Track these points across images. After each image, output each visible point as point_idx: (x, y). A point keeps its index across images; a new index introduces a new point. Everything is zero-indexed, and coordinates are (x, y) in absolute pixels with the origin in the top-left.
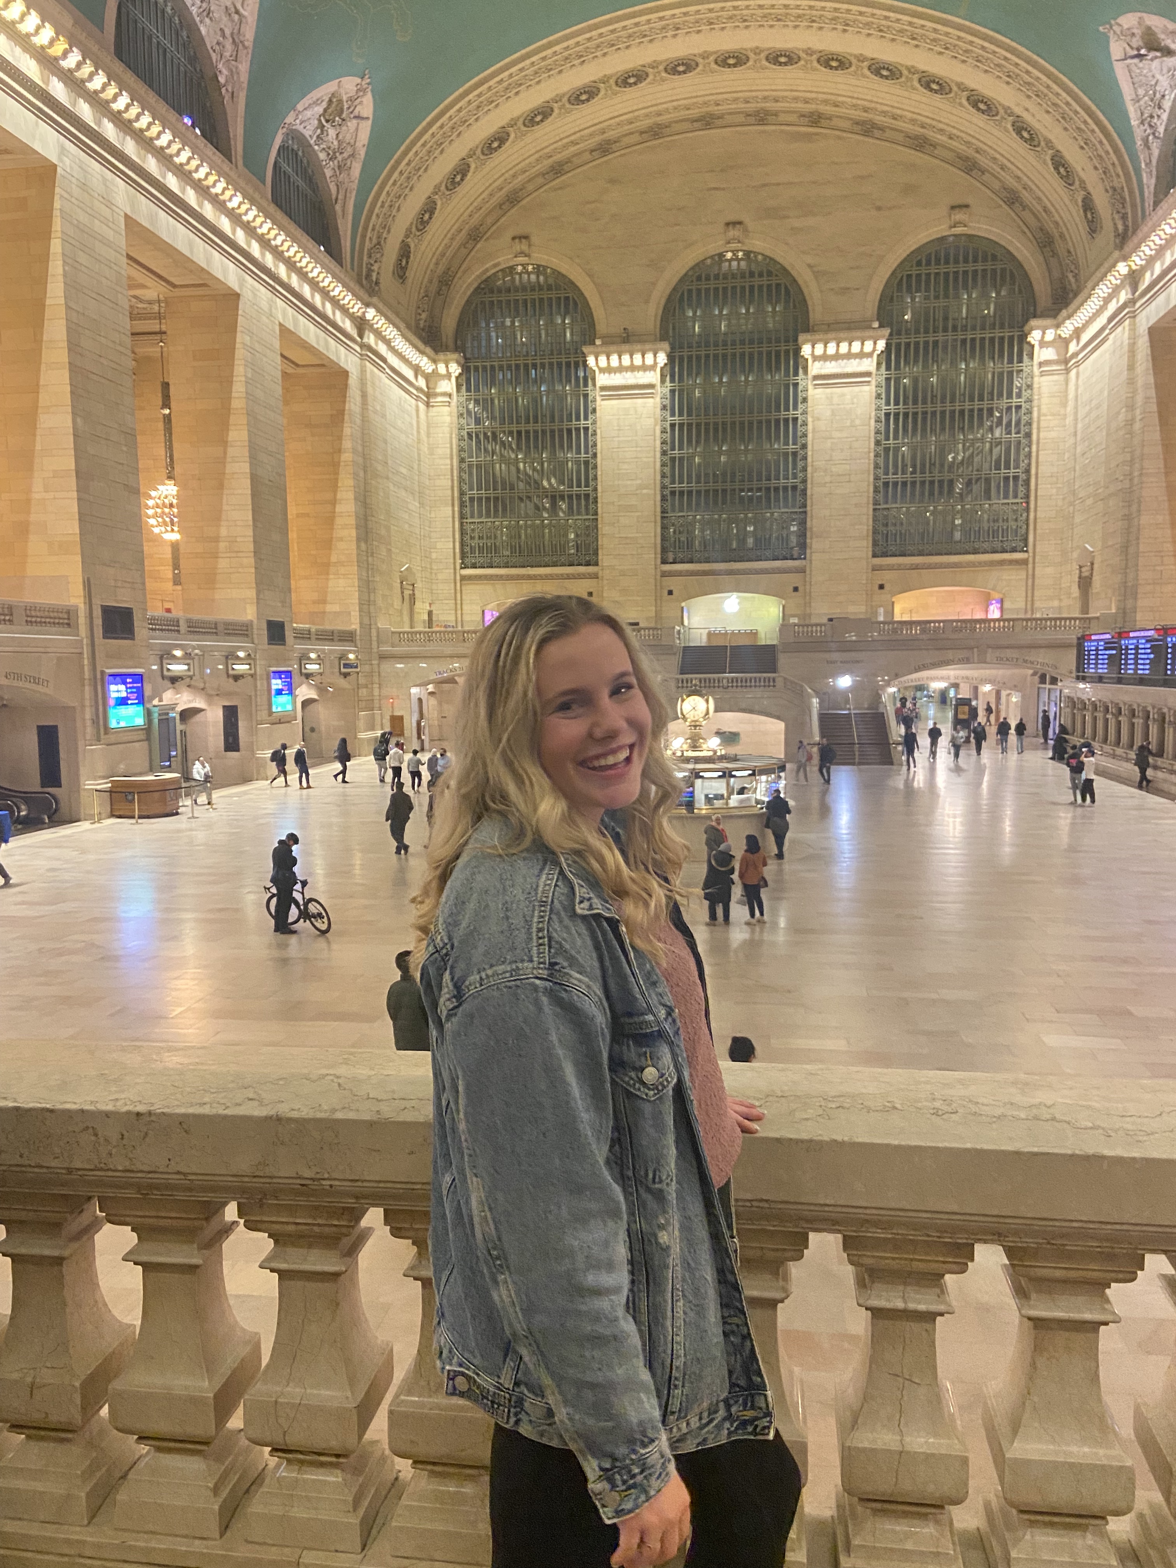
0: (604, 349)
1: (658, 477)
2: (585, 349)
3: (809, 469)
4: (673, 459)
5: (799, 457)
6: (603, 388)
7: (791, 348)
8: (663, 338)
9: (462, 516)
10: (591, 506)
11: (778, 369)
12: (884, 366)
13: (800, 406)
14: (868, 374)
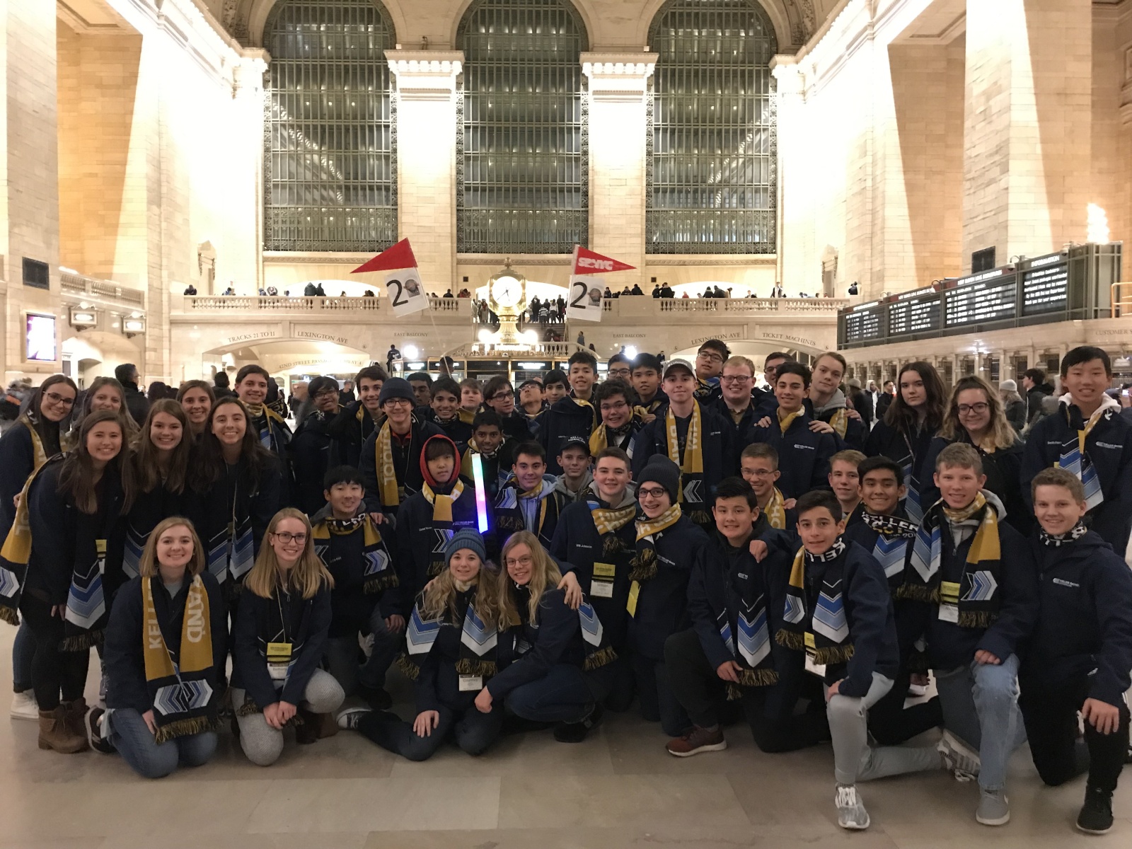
0: (404, 54)
1: (454, 172)
2: (387, 53)
3: (590, 172)
4: (468, 158)
5: (581, 162)
6: (403, 90)
7: (574, 67)
8: (458, 48)
9: (266, 202)
10: (391, 197)
11: (562, 83)
12: (653, 88)
13: (581, 117)
14: (641, 93)
